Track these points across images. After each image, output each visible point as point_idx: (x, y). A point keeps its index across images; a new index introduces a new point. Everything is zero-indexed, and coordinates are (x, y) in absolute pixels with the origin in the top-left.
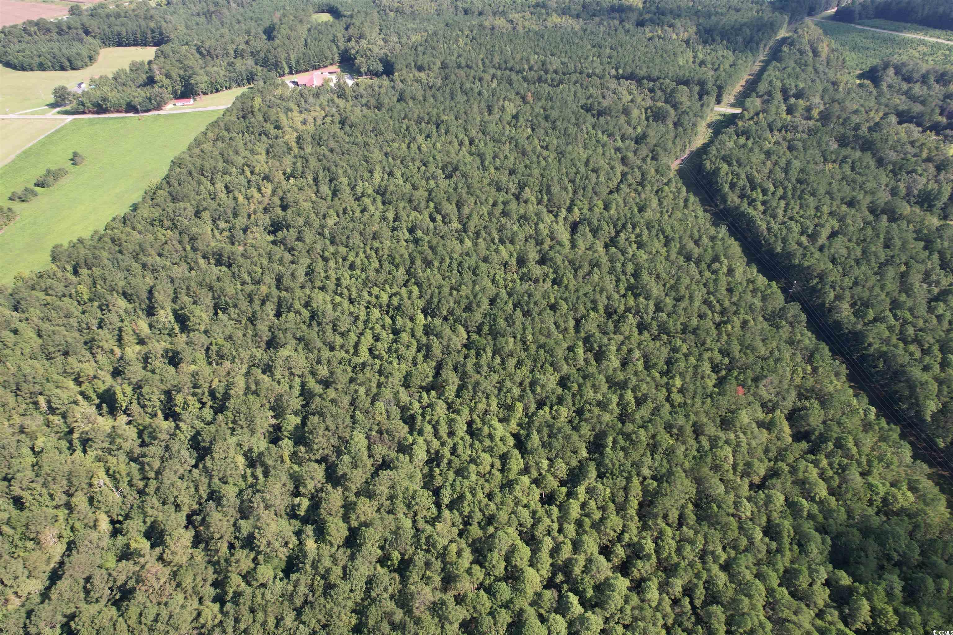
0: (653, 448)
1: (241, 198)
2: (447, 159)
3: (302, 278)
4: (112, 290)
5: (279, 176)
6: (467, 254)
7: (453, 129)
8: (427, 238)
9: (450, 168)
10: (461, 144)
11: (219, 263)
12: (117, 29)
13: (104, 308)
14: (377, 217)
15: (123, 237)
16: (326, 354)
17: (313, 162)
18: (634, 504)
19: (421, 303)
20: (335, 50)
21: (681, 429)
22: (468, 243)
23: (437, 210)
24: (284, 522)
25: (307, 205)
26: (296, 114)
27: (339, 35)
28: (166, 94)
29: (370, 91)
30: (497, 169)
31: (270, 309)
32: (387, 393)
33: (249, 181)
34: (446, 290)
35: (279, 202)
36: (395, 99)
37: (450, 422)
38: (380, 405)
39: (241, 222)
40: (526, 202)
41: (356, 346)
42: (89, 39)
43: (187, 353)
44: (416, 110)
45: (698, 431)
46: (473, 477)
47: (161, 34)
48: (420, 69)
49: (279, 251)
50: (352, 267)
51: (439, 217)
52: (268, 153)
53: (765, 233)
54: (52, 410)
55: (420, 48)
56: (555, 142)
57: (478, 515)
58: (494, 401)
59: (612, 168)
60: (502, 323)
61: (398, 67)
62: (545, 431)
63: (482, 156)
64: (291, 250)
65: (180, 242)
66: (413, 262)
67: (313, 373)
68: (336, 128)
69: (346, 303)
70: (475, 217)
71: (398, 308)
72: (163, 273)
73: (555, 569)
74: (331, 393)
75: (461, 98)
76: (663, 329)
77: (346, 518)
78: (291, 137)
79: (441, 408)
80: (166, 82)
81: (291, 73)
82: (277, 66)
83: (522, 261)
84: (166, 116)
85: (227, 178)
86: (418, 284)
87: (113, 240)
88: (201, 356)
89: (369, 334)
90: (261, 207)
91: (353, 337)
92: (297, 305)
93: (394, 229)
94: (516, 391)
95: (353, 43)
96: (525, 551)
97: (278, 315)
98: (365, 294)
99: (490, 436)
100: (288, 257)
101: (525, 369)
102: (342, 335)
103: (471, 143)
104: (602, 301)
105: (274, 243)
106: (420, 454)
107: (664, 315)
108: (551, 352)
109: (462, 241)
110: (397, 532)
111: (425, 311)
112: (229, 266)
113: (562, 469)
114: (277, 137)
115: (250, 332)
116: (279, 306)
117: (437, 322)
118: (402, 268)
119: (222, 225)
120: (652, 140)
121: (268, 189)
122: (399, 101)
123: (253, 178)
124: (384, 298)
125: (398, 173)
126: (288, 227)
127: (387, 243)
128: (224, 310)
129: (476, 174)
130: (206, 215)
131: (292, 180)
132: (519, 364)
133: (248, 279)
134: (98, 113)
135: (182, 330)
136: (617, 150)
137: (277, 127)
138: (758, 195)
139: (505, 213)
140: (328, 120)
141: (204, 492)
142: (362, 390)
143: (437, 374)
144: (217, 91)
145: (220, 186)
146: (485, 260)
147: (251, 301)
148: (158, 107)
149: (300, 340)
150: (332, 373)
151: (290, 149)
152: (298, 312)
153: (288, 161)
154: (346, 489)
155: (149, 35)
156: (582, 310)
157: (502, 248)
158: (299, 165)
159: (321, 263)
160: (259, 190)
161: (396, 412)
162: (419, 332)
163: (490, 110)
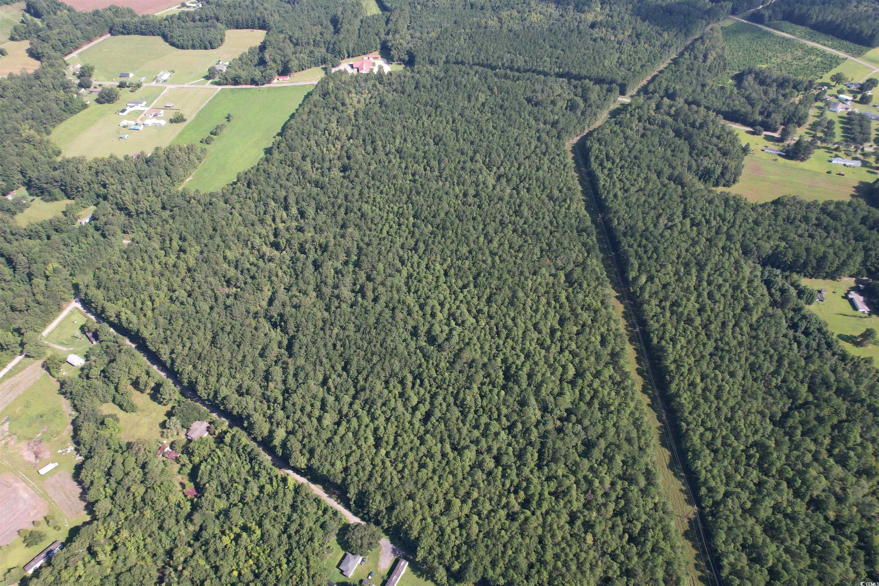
0: (499, 279)
1: (325, 150)
2: (437, 132)
3: (357, 197)
4: (268, 196)
5: (344, 137)
6: (438, 190)
7: (445, 112)
8: (420, 180)
9: (438, 139)
10: (447, 123)
11: (317, 186)
12: (236, 17)
13: (266, 205)
14: (396, 166)
15: (270, 170)
16: (368, 232)
17: (363, 130)
18: (485, 297)
19: (412, 213)
20: (378, 41)
21: (514, 273)
22: (441, 183)
23: (428, 165)
24: (350, 293)
25: (360, 157)
26: (354, 95)
27: (382, 30)
28: (274, 72)
29: (398, 79)
30: (464, 140)
31: (343, 210)
32: (394, 250)
33: (328, 140)
34: (425, 207)
35: (345, 154)
36: (413, 87)
37: (419, 264)
38: (390, 254)
39: (327, 164)
40: (476, 161)
41: (381, 230)
42: (219, 25)
43: (306, 228)
44: (425, 96)
45: (521, 273)
46: (424, 283)
47: (264, 21)
48: (432, 62)
49: (346, 182)
50: (381, 192)
51: (428, 168)
52: (338, 122)
53: (601, 187)
54: (253, 247)
55: (433, 45)
56: (502, 124)
57: (424, 296)
58: (439, 257)
59: (530, 143)
60: (448, 224)
61: (418, 59)
62: (457, 269)
63: (457, 132)
64: (352, 182)
65: (297, 174)
66: (411, 192)
67: (362, 240)
68: (377, 108)
69: (378, 210)
70: (447, 170)
71: (402, 214)
72: (290, 190)
73: (449, 315)
74: (370, 248)
75: (453, 89)
76: (524, 232)
77: (373, 292)
78: (351, 112)
79: (416, 258)
80: (274, 65)
81: (349, 57)
82: (340, 53)
83: (465, 195)
84: (275, 88)
85: (316, 137)
86: (412, 203)
87: (264, 171)
88: (312, 229)
89: (387, 225)
90: (336, 157)
91: (380, 226)
92: (355, 210)
93: (405, 173)
94: (449, 253)
95: (390, 37)
96: (439, 308)
97: (346, 213)
98: (387, 206)
99: (434, 270)
100: (351, 185)
101: (454, 245)
102: (375, 225)
103: (453, 122)
104: (499, 217)
105: (344, 177)
106: (405, 273)
107: (526, 226)
108: (467, 238)
109: (438, 183)
110: (392, 298)
111: (414, 217)
112: (322, 188)
113: (460, 284)
114: (343, 112)
115: (334, 221)
116: (347, 210)
117: (419, 222)
118: (405, 195)
119: (317, 165)
120: (560, 126)
121: (338, 145)
122: (415, 88)
123: (330, 138)
124: (396, 209)
125: (409, 140)
126: (351, 169)
127: (400, 181)
128: (321, 210)
129: (451, 143)
130: (308, 159)
131: (351, 141)
132: (452, 242)
133: (331, 195)
134: (235, 85)
135: (302, 218)
136: (538, 131)
137: (343, 104)
138: (609, 165)
139: (463, 168)
140: (373, 101)
141: (319, 280)
142: (383, 248)
143: (416, 244)
144: (303, 69)
145: (313, 142)
146: (447, 193)
147: (333, 207)
148: (269, 82)
149: (356, 225)
150: (370, 240)
151: (350, 120)
152: (355, 213)
153: (349, 128)
154: (374, 283)
155: (256, 22)
156: (488, 220)
157: (457, 188)
158: (355, 131)
159: (366, 190)
160: (334, 145)
161: (397, 258)
162: (410, 226)
163: (469, 98)
